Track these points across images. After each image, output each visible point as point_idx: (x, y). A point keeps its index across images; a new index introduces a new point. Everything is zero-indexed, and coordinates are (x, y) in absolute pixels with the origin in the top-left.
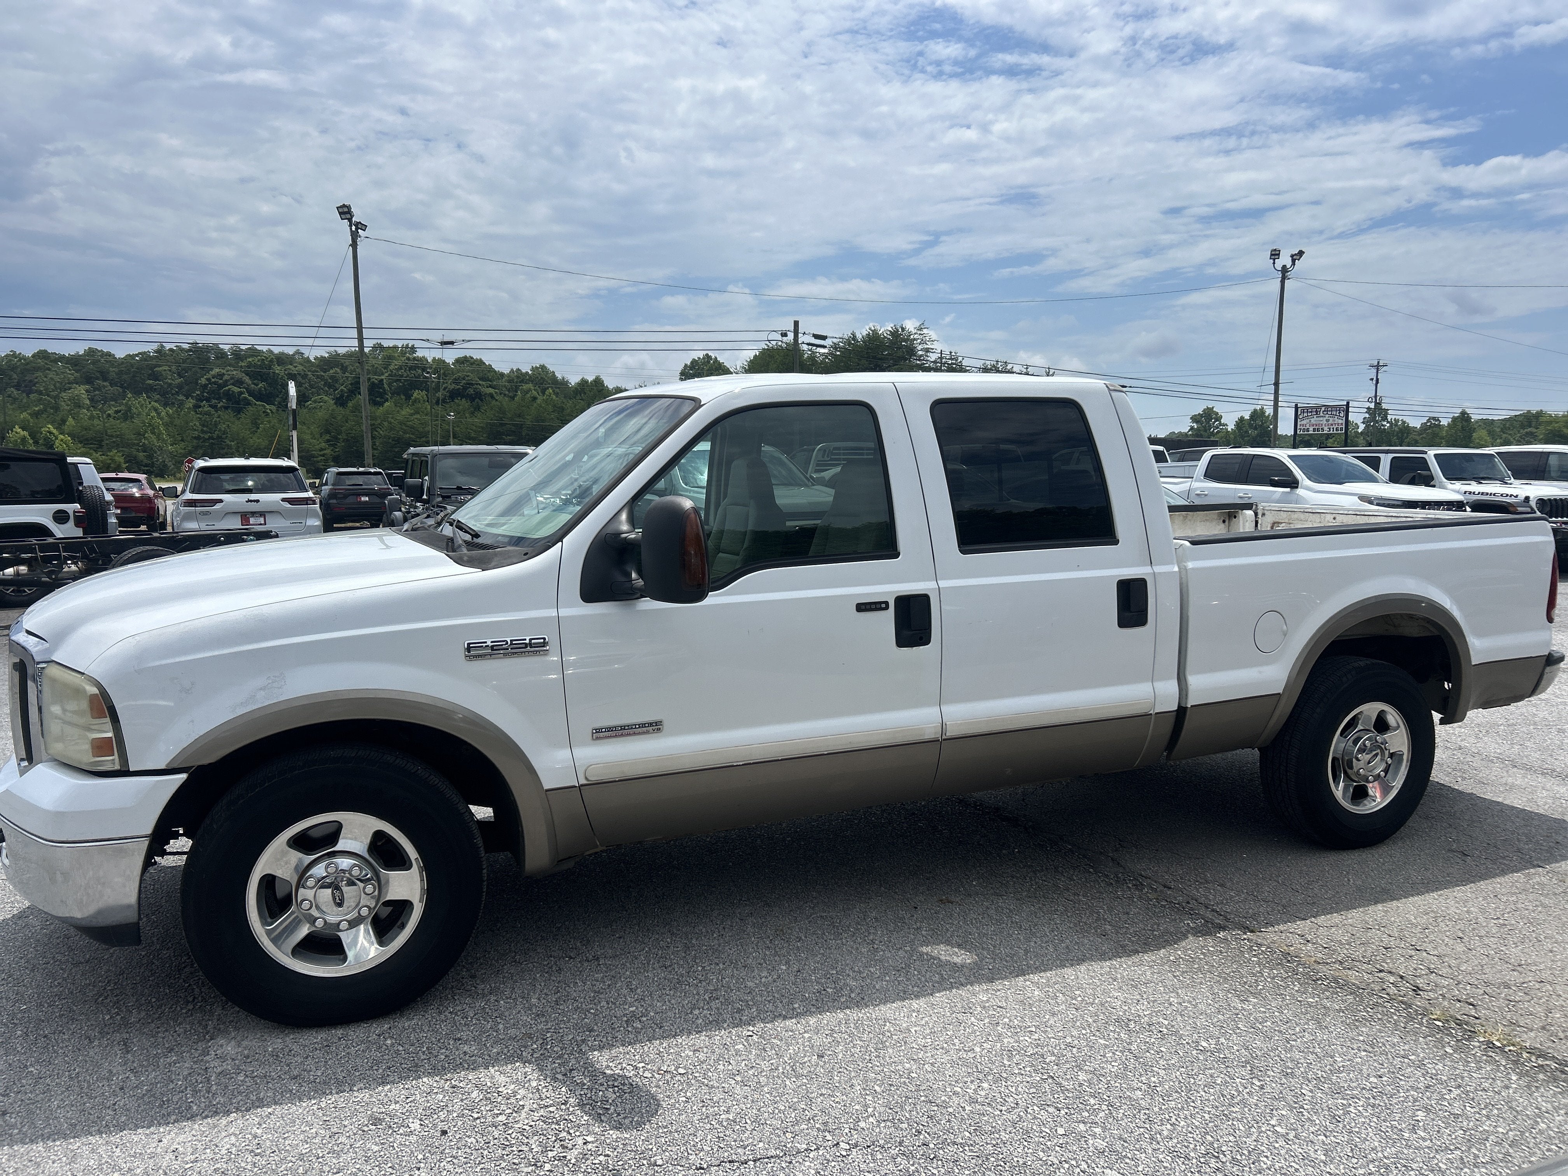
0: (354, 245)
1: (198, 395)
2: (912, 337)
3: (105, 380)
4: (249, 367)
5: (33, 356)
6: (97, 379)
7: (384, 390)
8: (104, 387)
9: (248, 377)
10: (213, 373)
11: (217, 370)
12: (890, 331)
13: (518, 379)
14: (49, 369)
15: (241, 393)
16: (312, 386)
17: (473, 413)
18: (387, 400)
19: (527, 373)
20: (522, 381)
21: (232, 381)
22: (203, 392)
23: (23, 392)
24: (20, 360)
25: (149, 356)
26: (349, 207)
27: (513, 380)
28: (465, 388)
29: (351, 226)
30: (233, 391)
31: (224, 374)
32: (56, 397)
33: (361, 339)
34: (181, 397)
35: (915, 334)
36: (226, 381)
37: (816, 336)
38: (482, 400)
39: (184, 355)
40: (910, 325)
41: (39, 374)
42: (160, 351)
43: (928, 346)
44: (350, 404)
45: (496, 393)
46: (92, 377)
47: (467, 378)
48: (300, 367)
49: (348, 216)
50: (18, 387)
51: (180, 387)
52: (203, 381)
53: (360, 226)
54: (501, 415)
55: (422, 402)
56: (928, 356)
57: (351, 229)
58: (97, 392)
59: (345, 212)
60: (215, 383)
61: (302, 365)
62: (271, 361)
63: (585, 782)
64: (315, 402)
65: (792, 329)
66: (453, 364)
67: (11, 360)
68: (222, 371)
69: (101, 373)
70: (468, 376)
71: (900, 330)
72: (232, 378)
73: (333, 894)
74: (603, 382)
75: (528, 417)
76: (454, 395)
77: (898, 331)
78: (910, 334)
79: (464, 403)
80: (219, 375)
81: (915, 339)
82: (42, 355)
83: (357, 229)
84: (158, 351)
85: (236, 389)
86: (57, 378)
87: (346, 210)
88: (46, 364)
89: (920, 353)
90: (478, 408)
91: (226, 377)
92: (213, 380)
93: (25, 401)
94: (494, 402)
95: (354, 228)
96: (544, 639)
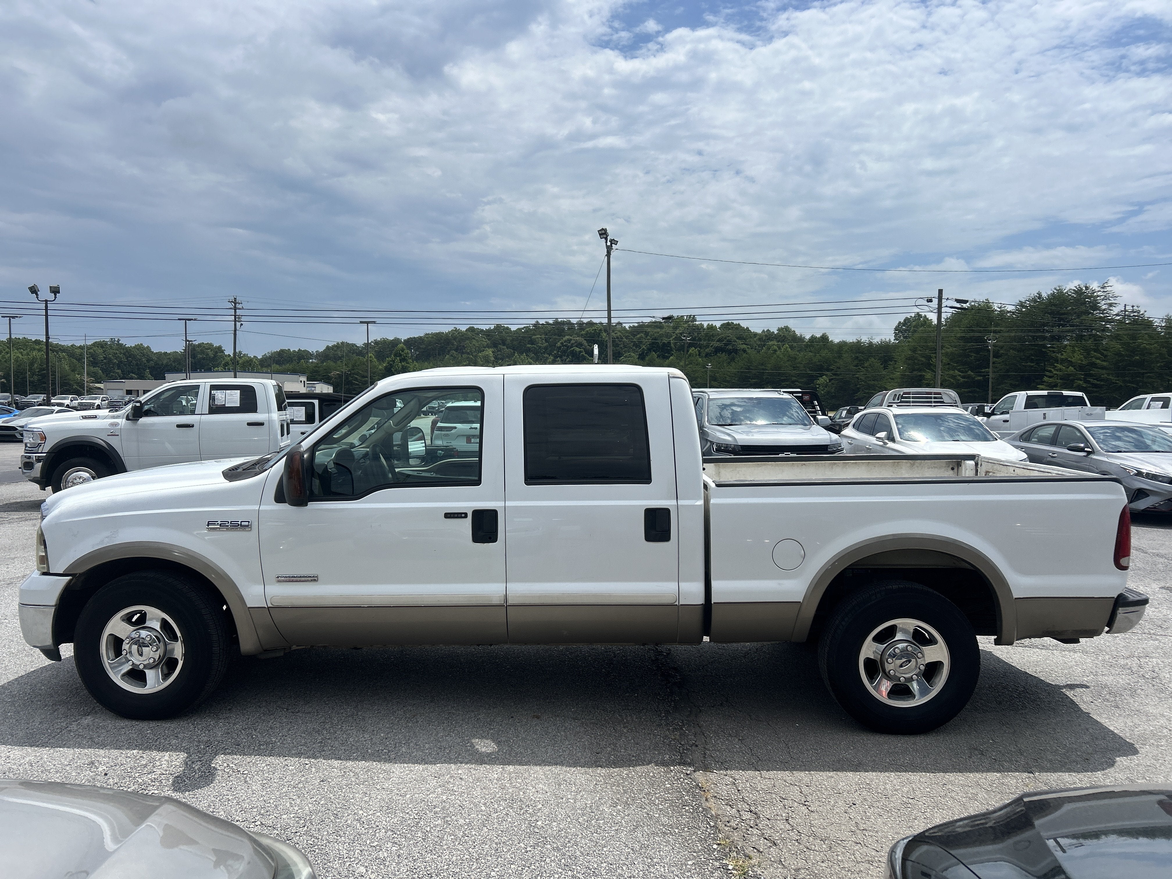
0: (608, 255)
1: (555, 354)
2: (1095, 294)
3: (504, 345)
4: (586, 334)
5: (466, 330)
6: (500, 344)
7: (671, 348)
8: (503, 349)
9: (585, 341)
10: (565, 339)
11: (567, 337)
12: (1074, 290)
13: (768, 336)
14: (474, 339)
15: (581, 352)
16: (625, 347)
17: (729, 363)
18: (672, 355)
19: (773, 332)
20: (769, 339)
21: (575, 344)
22: (558, 352)
23: (459, 353)
24: (459, 333)
25: (530, 329)
26: (605, 230)
27: (762, 338)
28: (726, 345)
29: (606, 242)
30: (576, 351)
31: (571, 340)
32: (476, 356)
33: (609, 318)
34: (546, 355)
35: (1099, 291)
36: (572, 344)
37: (958, 301)
38: (736, 354)
39: (549, 327)
40: (1095, 286)
41: (468, 342)
42: (536, 325)
43: (1111, 302)
44: (647, 358)
45: (748, 348)
46: (496, 343)
47: (727, 338)
48: (619, 334)
49: (605, 236)
50: (456, 350)
51: (546, 348)
52: (559, 344)
53: (614, 242)
54: (749, 364)
55: (694, 356)
56: (1111, 310)
57: (606, 244)
58: (499, 353)
59: (603, 233)
60: (565, 346)
61: (621, 332)
62: (601, 330)
63: (271, 606)
64: (626, 357)
65: (937, 296)
66: (719, 328)
67: (454, 333)
68: (571, 338)
69: (502, 340)
70: (728, 337)
71: (1084, 289)
72: (576, 342)
73: (138, 649)
74: (828, 337)
75: (769, 365)
76: (717, 350)
77: (1082, 289)
78: (1094, 292)
79: (724, 356)
80: (568, 340)
81: (1098, 296)
82: (471, 330)
83: (611, 244)
84: (535, 325)
85: (578, 349)
86: (477, 345)
87: (603, 232)
88: (473, 335)
89: (1104, 307)
90: (733, 359)
91: (573, 342)
92: (565, 344)
93: (460, 358)
94: (745, 355)
95: (609, 244)
96: (249, 522)
